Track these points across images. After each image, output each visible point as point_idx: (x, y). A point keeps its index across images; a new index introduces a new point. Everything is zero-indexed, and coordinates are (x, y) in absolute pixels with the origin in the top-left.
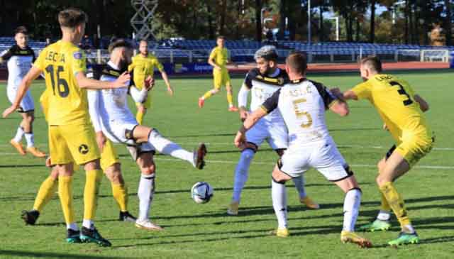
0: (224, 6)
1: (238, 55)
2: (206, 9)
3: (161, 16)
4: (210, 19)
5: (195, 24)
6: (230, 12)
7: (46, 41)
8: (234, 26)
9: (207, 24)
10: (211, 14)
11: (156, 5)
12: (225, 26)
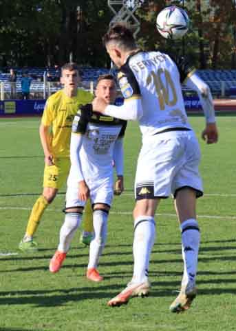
0: (218, 30)
1: (233, 87)
2: (197, 34)
3: (144, 42)
4: (201, 45)
5: (184, 51)
6: (224, 37)
7: (9, 72)
8: (229, 54)
9: (198, 51)
10: (202, 38)
11: (138, 30)
12: (219, 53)
